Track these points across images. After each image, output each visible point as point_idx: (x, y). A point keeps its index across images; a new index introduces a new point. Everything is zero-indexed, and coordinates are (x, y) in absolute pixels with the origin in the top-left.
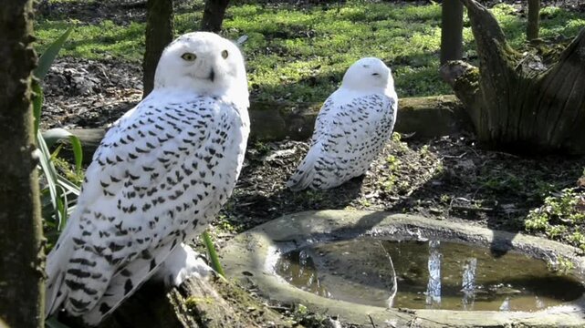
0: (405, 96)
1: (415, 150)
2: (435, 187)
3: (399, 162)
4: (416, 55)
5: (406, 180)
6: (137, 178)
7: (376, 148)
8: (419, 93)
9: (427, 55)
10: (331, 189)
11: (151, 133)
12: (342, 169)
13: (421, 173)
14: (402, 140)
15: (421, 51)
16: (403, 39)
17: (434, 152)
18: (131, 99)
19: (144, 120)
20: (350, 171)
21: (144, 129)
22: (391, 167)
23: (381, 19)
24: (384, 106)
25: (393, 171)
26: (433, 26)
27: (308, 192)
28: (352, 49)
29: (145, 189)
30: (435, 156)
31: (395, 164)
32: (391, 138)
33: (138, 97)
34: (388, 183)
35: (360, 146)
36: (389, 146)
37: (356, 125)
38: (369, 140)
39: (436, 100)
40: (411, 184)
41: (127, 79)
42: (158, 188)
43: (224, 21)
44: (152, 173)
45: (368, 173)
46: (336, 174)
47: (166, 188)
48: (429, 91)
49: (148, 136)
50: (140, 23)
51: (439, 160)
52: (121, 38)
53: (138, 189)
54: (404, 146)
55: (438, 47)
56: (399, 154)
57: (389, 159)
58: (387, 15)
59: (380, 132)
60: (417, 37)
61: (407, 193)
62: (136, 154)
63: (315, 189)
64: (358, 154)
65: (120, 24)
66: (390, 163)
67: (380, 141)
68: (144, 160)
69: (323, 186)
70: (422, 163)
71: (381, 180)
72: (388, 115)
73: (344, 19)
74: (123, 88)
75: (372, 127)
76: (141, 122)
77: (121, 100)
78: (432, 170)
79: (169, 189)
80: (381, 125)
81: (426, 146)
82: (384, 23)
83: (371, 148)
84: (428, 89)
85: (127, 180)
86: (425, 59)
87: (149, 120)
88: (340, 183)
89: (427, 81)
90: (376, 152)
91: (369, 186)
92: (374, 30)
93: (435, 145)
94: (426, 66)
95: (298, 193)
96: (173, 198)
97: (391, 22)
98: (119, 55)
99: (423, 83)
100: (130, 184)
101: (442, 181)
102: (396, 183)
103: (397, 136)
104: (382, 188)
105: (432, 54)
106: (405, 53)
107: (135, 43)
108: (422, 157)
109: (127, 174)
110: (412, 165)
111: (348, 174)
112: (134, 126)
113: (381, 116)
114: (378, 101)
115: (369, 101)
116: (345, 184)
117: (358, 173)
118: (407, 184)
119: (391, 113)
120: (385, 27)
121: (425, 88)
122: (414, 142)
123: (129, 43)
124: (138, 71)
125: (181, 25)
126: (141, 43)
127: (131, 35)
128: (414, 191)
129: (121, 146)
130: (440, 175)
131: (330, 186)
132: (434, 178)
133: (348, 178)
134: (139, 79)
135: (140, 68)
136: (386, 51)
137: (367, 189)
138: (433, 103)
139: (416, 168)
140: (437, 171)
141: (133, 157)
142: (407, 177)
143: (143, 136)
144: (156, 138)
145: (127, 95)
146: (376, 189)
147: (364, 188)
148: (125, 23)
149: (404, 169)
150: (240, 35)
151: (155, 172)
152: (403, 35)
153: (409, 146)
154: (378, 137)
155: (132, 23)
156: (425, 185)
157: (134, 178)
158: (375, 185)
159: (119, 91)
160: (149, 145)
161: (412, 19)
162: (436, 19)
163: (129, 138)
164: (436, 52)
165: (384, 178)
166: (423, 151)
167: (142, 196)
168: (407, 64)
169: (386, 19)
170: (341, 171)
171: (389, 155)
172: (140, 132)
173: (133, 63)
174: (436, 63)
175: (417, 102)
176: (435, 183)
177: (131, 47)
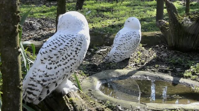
0: (144, 31)
1: (147, 50)
2: (153, 62)
3: (142, 54)
5: (144, 60)
6: (52, 58)
8: (149, 30)
9: (152, 18)
10: (118, 62)
11: (56, 43)
12: (122, 56)
13: (149, 57)
14: (143, 46)
15: (149, 17)
16: (144, 12)
17: (153, 50)
18: (52, 32)
19: (55, 39)
20: (125, 56)
21: (54, 42)
22: (139, 55)
23: (136, 6)
25: (139, 57)
26: (154, 8)
27: (111, 63)
28: (126, 16)
29: (55, 61)
30: (154, 52)
31: (140, 54)
33: (54, 31)
34: (138, 61)
35: (128, 48)
36: (138, 48)
37: (127, 41)
38: (131, 46)
39: (154, 33)
40: (145, 61)
41: (50, 25)
42: (59, 61)
43: (83, 6)
44: (57, 56)
45: (131, 57)
46: (120, 57)
48: (152, 30)
49: (55, 44)
50: (55, 6)
51: (155, 53)
52: (48, 11)
54: (143, 48)
55: (155, 15)
56: (142, 51)
57: (138, 53)
58: (138, 4)
59: (135, 44)
60: (148, 12)
61: (144, 64)
62: (52, 50)
63: (113, 62)
64: (128, 51)
65: (48, 7)
66: (138, 54)
67: (135, 47)
68: (54, 52)
69: (116, 61)
70: (149, 54)
71: (135, 60)
72: (138, 38)
73: (124, 6)
74: (49, 28)
75: (133, 42)
76: (54, 40)
77: (48, 32)
78: (153, 57)
79: (63, 61)
80: (136, 41)
81: (150, 48)
82: (137, 7)
83: (132, 49)
84: (152, 29)
85: (49, 59)
86: (151, 19)
87: (56, 39)
88: (121, 60)
89: (151, 27)
90: (134, 50)
91: (131, 62)
92: (134, 9)
93: (154, 48)
94: (151, 22)
95: (107, 64)
96: (64, 64)
97: (139, 6)
98: (48, 17)
99: (150, 27)
100: (50, 60)
101: (156, 60)
102: (140, 61)
103: (141, 45)
104: (136, 62)
105: (153, 18)
106: (144, 17)
107: (53, 13)
108: (149, 52)
109: (49, 57)
110: (146, 55)
111: (124, 57)
112: (52, 41)
113: (136, 38)
114: (135, 33)
115: (132, 33)
116: (123, 61)
117: (128, 57)
118: (144, 61)
119: (140, 37)
120: (137, 8)
121: (150, 29)
122: (147, 47)
123: (51, 13)
124: (54, 22)
125: (69, 7)
126: (55, 13)
127: (52, 10)
128: (146, 64)
129: (47, 48)
130: (155, 58)
131: (118, 61)
132: (153, 59)
133: (124, 59)
134: (54, 25)
135: (55, 21)
136: (138, 16)
137: (131, 63)
138: (153, 34)
139: (147, 56)
140: (154, 57)
141: (51, 51)
142: (144, 59)
143: (54, 44)
144: (57, 44)
145: (50, 30)
146: (134, 63)
147: (130, 62)
148: (50, 6)
149: (143, 56)
150: (89, 11)
151: (58, 56)
152: (144, 11)
153: (145, 48)
154: (135, 45)
155: (52, 6)
156: (150, 61)
157: (51, 58)
158: (133, 61)
159: (48, 29)
160: (55, 47)
161: (146, 6)
162: (155, 6)
163: (50, 45)
164: (155, 17)
165: (136, 59)
166: (150, 50)
167: (54, 64)
168: (145, 21)
169: (138, 6)
170: (122, 57)
171: (138, 51)
172: (53, 43)
173: (52, 19)
174: (155, 21)
175: (148, 34)
176: (153, 61)
177: (52, 14)
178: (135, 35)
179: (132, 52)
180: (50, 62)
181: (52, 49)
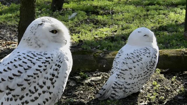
0: (164, 48)
1: (168, 79)
2: (179, 100)
3: (159, 85)
4: (171, 25)
5: (163, 95)
7: (146, 77)
8: (172, 47)
9: (177, 25)
10: (121, 99)
11: (20, 65)
12: (127, 89)
13: (172, 92)
14: (161, 73)
15: (174, 23)
16: (164, 16)
17: (179, 80)
18: (10, 47)
19: (17, 59)
20: (131, 90)
22: (155, 88)
23: (152, 5)
24: (151, 54)
25: (156, 90)
26: (181, 9)
27: (108, 101)
28: (135, 21)
29: (18, 96)
30: (180, 83)
31: (157, 86)
32: (155, 72)
33: (15, 46)
34: (153, 97)
35: (137, 76)
36: (154, 76)
37: (135, 64)
38: (142, 72)
39: (180, 51)
40: (166, 98)
41: (9, 35)
42: (25, 95)
43: (64, 4)
44: (22, 87)
45: (141, 91)
46: (124, 91)
47: (28, 96)
48: (178, 46)
49: (19, 67)
50: (16, 4)
51: (182, 85)
52: (6, 12)
53: (14, 96)
54: (162, 76)
55: (183, 21)
56: (160, 81)
57: (153, 83)
58: (155, 2)
59: (149, 68)
60: (172, 15)
61: (164, 103)
62: (13, 77)
63: (112, 99)
64: (136, 80)
65: (5, 4)
66: (154, 86)
67: (149, 73)
69: (116, 98)
70: (172, 86)
71: (149, 95)
72: (153, 59)
73: (131, 4)
74: (6, 40)
75: (144, 66)
76: (15, 60)
77: (5, 47)
78: (178, 90)
79: (31, 96)
80: (149, 64)
81: (174, 77)
82: (153, 7)
83: (143, 77)
84: (177, 45)
85: (8, 91)
86: (176, 28)
87: (19, 59)
88: (126, 96)
89: (176, 40)
90: (146, 79)
91: (142, 98)
92: (148, 11)
93: (180, 76)
94: (176, 32)
95: (102, 101)
96: (33, 101)
97: (157, 6)
98: (4, 22)
99: (174, 41)
100: (9, 93)
101: (183, 97)
102: (157, 97)
103: (158, 71)
104: (150, 100)
105: (181, 25)
106: (165, 24)
107: (14, 15)
108: (172, 82)
109: (8, 88)
110: (167, 87)
111: (130, 91)
112: (11, 62)
113: (149, 59)
114: (148, 51)
115: (142, 51)
116: (129, 97)
117: (136, 91)
118: (163, 97)
119: (155, 58)
120: (154, 9)
121: (175, 44)
122: (168, 74)
123: (10, 15)
124: (15, 31)
125: (40, 6)
126: (17, 15)
127: (11, 11)
128: (168, 102)
129: (4, 73)
130: (183, 93)
131: (120, 97)
132: (179, 95)
133: (131, 93)
134: (15, 35)
135: (16, 30)
136: (154, 23)
137: (141, 100)
138: (179, 53)
139: (169, 89)
140: (181, 91)
141: (11, 78)
142: (164, 94)
143: (16, 67)
144: (22, 68)
145: (9, 45)
146: (146, 100)
147: (139, 100)
148: (8, 3)
149: (162, 89)
150: (73, 12)
152: (164, 14)
153: (165, 76)
154: (147, 71)
155: (12, 4)
156: (174, 98)
158: (146, 98)
159: (4, 42)
160: (19, 72)
161: (169, 5)
162: (183, 5)
163: (8, 68)
164: (183, 23)
165: (151, 94)
166: (173, 80)
167: (16, 100)
168: (166, 30)
169: (154, 5)
170: (126, 90)
171: (154, 81)
172: (14, 65)
173: (12, 26)
174: (182, 30)
175: (170, 52)
176: (179, 98)
177: (11, 17)
178: (148, 55)
179: (143, 82)
180: (10, 96)
181: (14, 75)
